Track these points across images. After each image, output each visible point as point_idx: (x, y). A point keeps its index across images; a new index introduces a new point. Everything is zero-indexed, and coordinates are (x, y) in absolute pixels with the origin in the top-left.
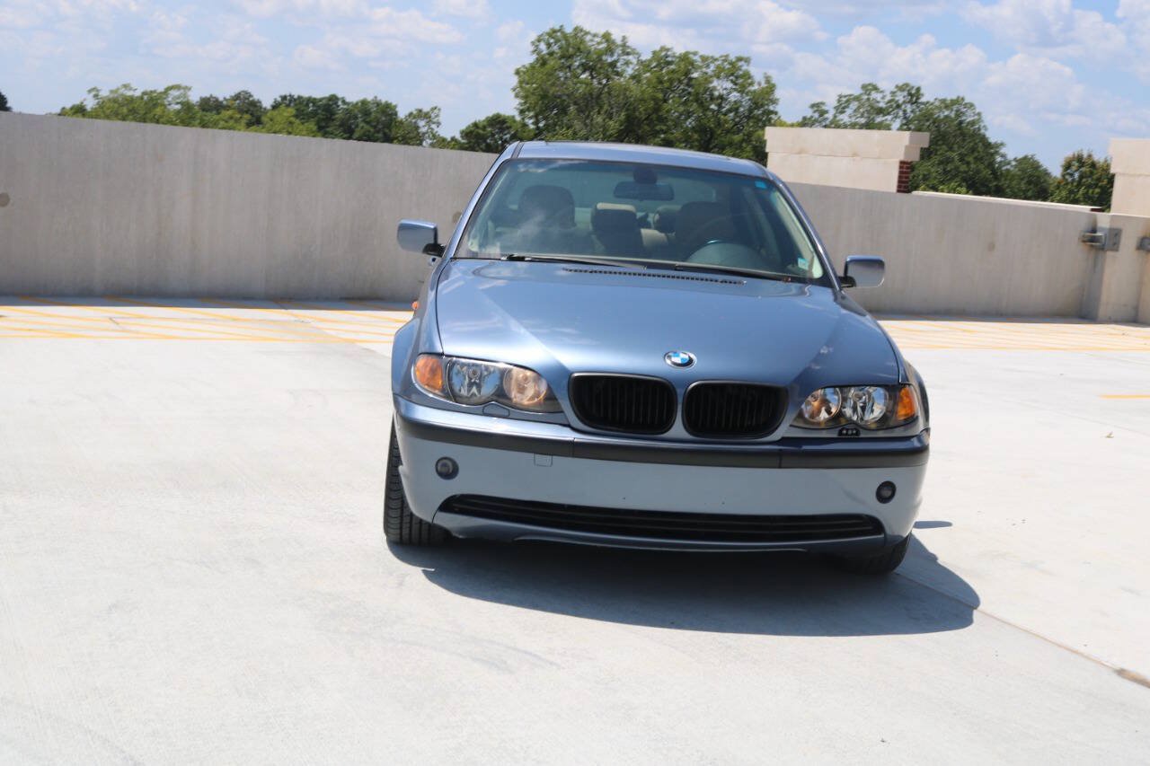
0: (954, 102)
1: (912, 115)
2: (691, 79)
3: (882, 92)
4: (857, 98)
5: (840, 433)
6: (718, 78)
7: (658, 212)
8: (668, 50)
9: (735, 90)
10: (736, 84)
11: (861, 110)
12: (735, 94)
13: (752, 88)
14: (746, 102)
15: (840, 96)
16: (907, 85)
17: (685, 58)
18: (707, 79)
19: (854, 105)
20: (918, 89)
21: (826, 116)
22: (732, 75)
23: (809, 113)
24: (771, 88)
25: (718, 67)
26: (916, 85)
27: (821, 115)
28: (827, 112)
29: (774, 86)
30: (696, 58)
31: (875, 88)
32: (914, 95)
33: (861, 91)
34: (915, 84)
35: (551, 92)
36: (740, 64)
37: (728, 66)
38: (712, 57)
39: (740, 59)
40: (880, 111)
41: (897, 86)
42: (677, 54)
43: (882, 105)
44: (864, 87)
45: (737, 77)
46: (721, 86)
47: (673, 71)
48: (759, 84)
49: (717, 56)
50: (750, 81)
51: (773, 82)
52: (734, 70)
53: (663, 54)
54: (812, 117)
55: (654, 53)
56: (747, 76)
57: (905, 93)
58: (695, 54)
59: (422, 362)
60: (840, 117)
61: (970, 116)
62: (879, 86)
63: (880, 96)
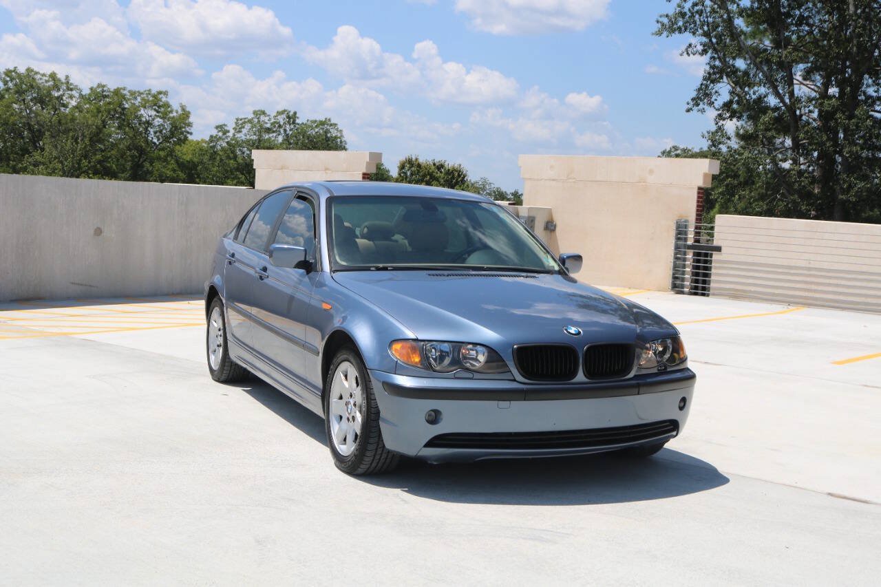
0: (322, 123)
1: (291, 133)
2: (124, 109)
3: (269, 116)
4: (250, 121)
5: (659, 370)
6: (145, 107)
7: (365, 227)
8: (104, 86)
9: (158, 116)
10: (158, 112)
11: (254, 129)
12: (159, 119)
13: (171, 115)
14: (168, 126)
15: (237, 120)
16: (285, 111)
17: (117, 92)
18: (137, 109)
19: (248, 126)
20: (295, 113)
21: (228, 134)
22: (155, 105)
23: (214, 132)
24: (186, 114)
25: (143, 99)
26: (293, 110)
27: (223, 135)
28: (228, 132)
29: (189, 113)
30: (125, 92)
31: (264, 113)
32: (292, 118)
33: (252, 116)
35: (11, 121)
36: (160, 96)
37: (151, 99)
38: (138, 92)
39: (160, 93)
40: (268, 130)
41: (278, 112)
42: (112, 90)
43: (268, 126)
44: (255, 112)
45: (159, 107)
46: (147, 114)
47: (109, 103)
48: (177, 112)
49: (142, 91)
51: (187, 109)
52: (157, 101)
53: (100, 89)
54: (217, 135)
55: (91, 89)
56: (167, 105)
57: (284, 116)
58: (124, 89)
59: (397, 346)
60: (238, 135)
61: (334, 133)
62: (266, 112)
63: (266, 119)
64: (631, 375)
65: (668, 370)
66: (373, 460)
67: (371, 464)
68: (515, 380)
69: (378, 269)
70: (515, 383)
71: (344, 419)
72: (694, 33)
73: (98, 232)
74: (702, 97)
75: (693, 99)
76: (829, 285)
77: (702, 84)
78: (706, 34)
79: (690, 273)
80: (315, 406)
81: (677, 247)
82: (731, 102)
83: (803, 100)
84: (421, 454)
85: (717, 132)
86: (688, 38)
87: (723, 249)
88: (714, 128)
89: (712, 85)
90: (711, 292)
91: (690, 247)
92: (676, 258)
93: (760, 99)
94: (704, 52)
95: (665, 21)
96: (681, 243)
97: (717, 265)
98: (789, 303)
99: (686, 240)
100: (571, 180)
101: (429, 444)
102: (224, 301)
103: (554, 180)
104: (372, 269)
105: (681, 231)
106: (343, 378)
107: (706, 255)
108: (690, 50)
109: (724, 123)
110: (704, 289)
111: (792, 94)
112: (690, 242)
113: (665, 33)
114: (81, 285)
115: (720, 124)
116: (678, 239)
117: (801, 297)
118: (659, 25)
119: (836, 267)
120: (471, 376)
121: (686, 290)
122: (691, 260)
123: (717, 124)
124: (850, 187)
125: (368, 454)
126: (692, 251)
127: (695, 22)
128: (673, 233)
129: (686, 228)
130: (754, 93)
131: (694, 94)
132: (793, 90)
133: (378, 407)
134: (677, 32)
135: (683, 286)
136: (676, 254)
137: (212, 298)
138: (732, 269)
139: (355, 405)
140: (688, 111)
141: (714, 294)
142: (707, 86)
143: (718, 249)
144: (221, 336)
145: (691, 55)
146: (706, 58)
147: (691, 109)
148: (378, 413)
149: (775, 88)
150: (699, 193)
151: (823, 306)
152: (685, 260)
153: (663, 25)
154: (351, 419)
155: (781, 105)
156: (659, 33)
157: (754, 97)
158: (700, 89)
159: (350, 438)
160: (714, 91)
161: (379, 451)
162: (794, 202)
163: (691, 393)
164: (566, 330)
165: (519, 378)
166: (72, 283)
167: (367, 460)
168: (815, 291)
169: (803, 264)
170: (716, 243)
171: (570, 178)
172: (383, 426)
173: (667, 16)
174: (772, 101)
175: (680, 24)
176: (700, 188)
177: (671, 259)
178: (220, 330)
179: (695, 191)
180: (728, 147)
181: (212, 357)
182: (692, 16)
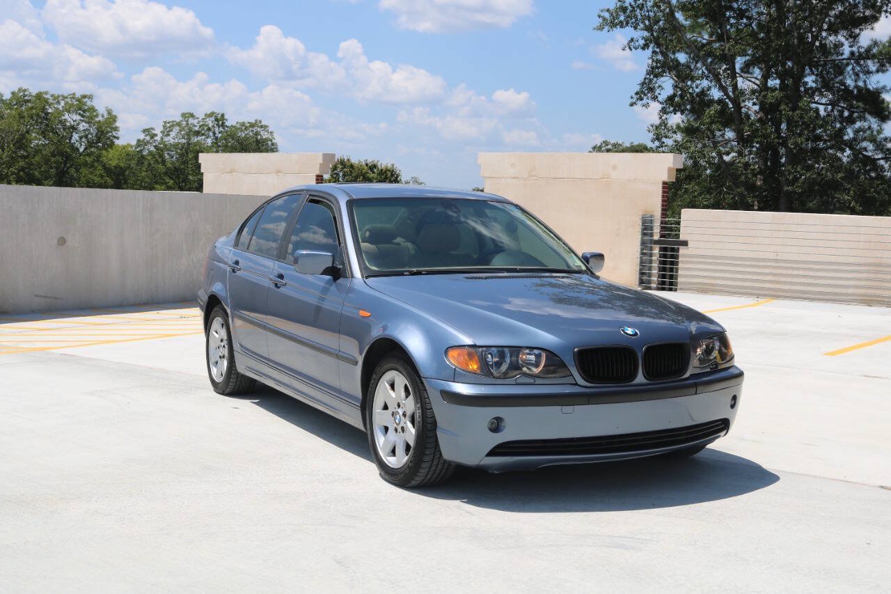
0: (252, 125)
1: (220, 135)
2: (47, 114)
3: (198, 118)
4: (179, 124)
5: (711, 369)
6: (69, 112)
7: (368, 230)
8: (25, 90)
9: (83, 121)
10: (83, 116)
11: (183, 132)
12: (84, 124)
13: (97, 119)
14: (93, 130)
15: (165, 122)
16: (213, 113)
17: (39, 96)
18: (60, 113)
19: (176, 129)
20: (223, 115)
21: (156, 138)
22: (80, 109)
23: (142, 136)
24: (112, 119)
25: (66, 103)
26: (221, 112)
27: (152, 138)
28: (156, 135)
29: (116, 117)
30: (46, 96)
31: (192, 115)
32: (220, 120)
33: (181, 119)
34: (219, 111)
36: (85, 100)
37: (75, 103)
38: (62, 96)
39: (85, 97)
40: (198, 133)
41: (206, 115)
42: (34, 94)
43: (197, 129)
44: (184, 115)
45: (84, 111)
46: (71, 118)
47: (32, 108)
48: (103, 116)
49: (66, 95)
50: (95, 114)
51: (114, 114)
52: (81, 105)
53: (21, 94)
54: (144, 139)
55: (13, 93)
56: (92, 109)
57: (213, 119)
58: (46, 93)
59: (453, 353)
60: (166, 139)
61: (265, 135)
62: (195, 114)
63: (195, 122)
64: (687, 375)
65: (719, 368)
66: (428, 472)
67: (426, 475)
68: (576, 384)
69: (412, 274)
70: (577, 387)
71: (391, 431)
72: (635, 28)
73: (62, 241)
74: (646, 92)
75: (637, 94)
76: (797, 276)
77: (645, 79)
78: (648, 28)
79: (657, 269)
80: (353, 418)
81: (643, 243)
82: (674, 95)
83: (747, 93)
84: (482, 463)
85: (660, 125)
86: (629, 32)
87: (689, 242)
88: (657, 122)
89: (655, 79)
90: (679, 286)
91: (656, 242)
92: (643, 254)
93: (703, 93)
94: (645, 47)
95: (607, 15)
96: (647, 238)
97: (684, 259)
98: (758, 296)
99: (652, 235)
100: (532, 178)
101: (492, 453)
102: (229, 311)
103: (514, 178)
104: (405, 273)
105: (646, 228)
106: (388, 387)
107: (673, 250)
108: (632, 44)
109: (668, 117)
110: (671, 284)
111: (735, 87)
112: (656, 237)
113: (606, 28)
114: (46, 297)
115: (663, 118)
116: (644, 234)
117: (770, 289)
118: (601, 20)
119: (803, 258)
120: (531, 381)
121: (654, 285)
122: (658, 256)
123: (661, 118)
124: (796, 179)
125: (424, 465)
126: (658, 246)
127: (636, 17)
128: (639, 229)
129: (651, 223)
130: (697, 87)
131: (638, 88)
132: (736, 83)
133: (434, 416)
134: (618, 27)
135: (650, 282)
136: (642, 250)
137: (212, 308)
138: (700, 263)
139: (404, 415)
140: (632, 105)
141: (681, 289)
142: (651, 81)
143: (685, 243)
144: (224, 347)
145: (633, 50)
146: (649, 52)
147: (635, 103)
148: (435, 423)
149: (718, 80)
150: (663, 188)
151: (798, 298)
152: (651, 255)
153: (604, 19)
154: (399, 429)
155: (725, 97)
156: (601, 28)
157: (697, 90)
158: (643, 84)
159: (400, 450)
160: (657, 85)
161: (435, 462)
162: (741, 195)
163: (739, 391)
164: (623, 331)
165: (581, 381)
166: (37, 296)
167: (423, 472)
168: (785, 283)
169: (772, 256)
170: (682, 238)
171: (532, 176)
172: (440, 436)
173: (608, 10)
174: (716, 94)
175: (622, 18)
176: (664, 183)
177: (638, 255)
178: (222, 341)
179: (660, 186)
180: (675, 141)
181: (214, 370)
182: (633, 10)
